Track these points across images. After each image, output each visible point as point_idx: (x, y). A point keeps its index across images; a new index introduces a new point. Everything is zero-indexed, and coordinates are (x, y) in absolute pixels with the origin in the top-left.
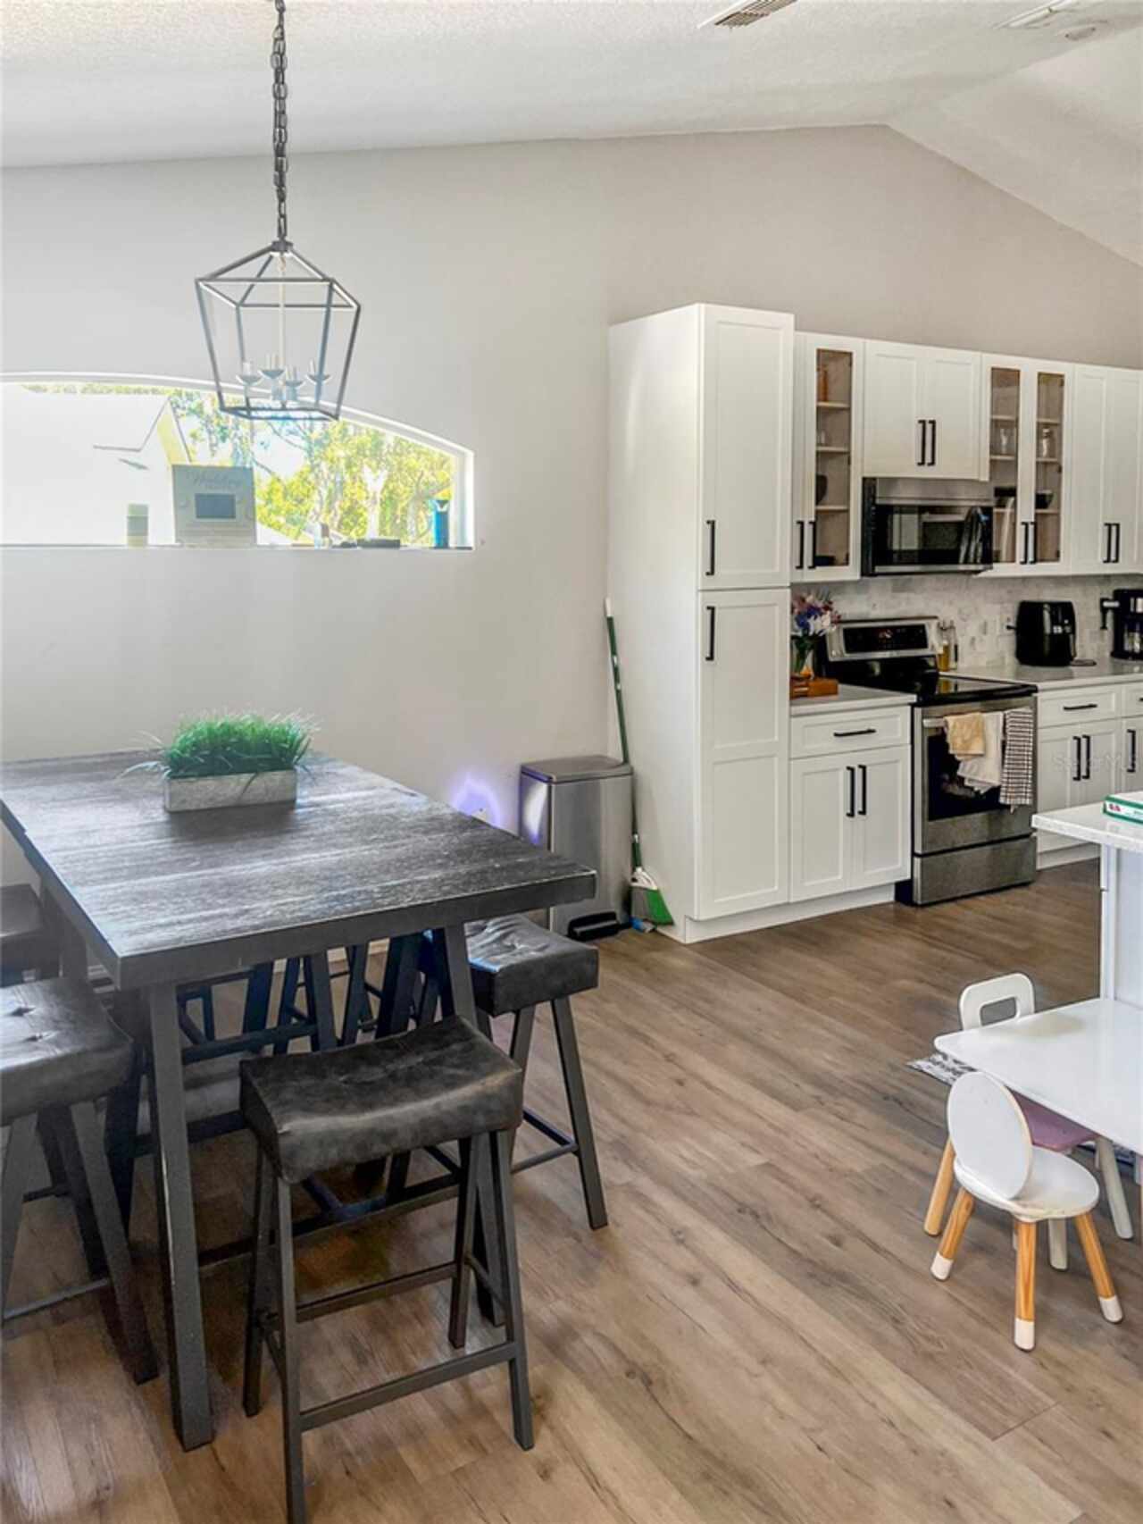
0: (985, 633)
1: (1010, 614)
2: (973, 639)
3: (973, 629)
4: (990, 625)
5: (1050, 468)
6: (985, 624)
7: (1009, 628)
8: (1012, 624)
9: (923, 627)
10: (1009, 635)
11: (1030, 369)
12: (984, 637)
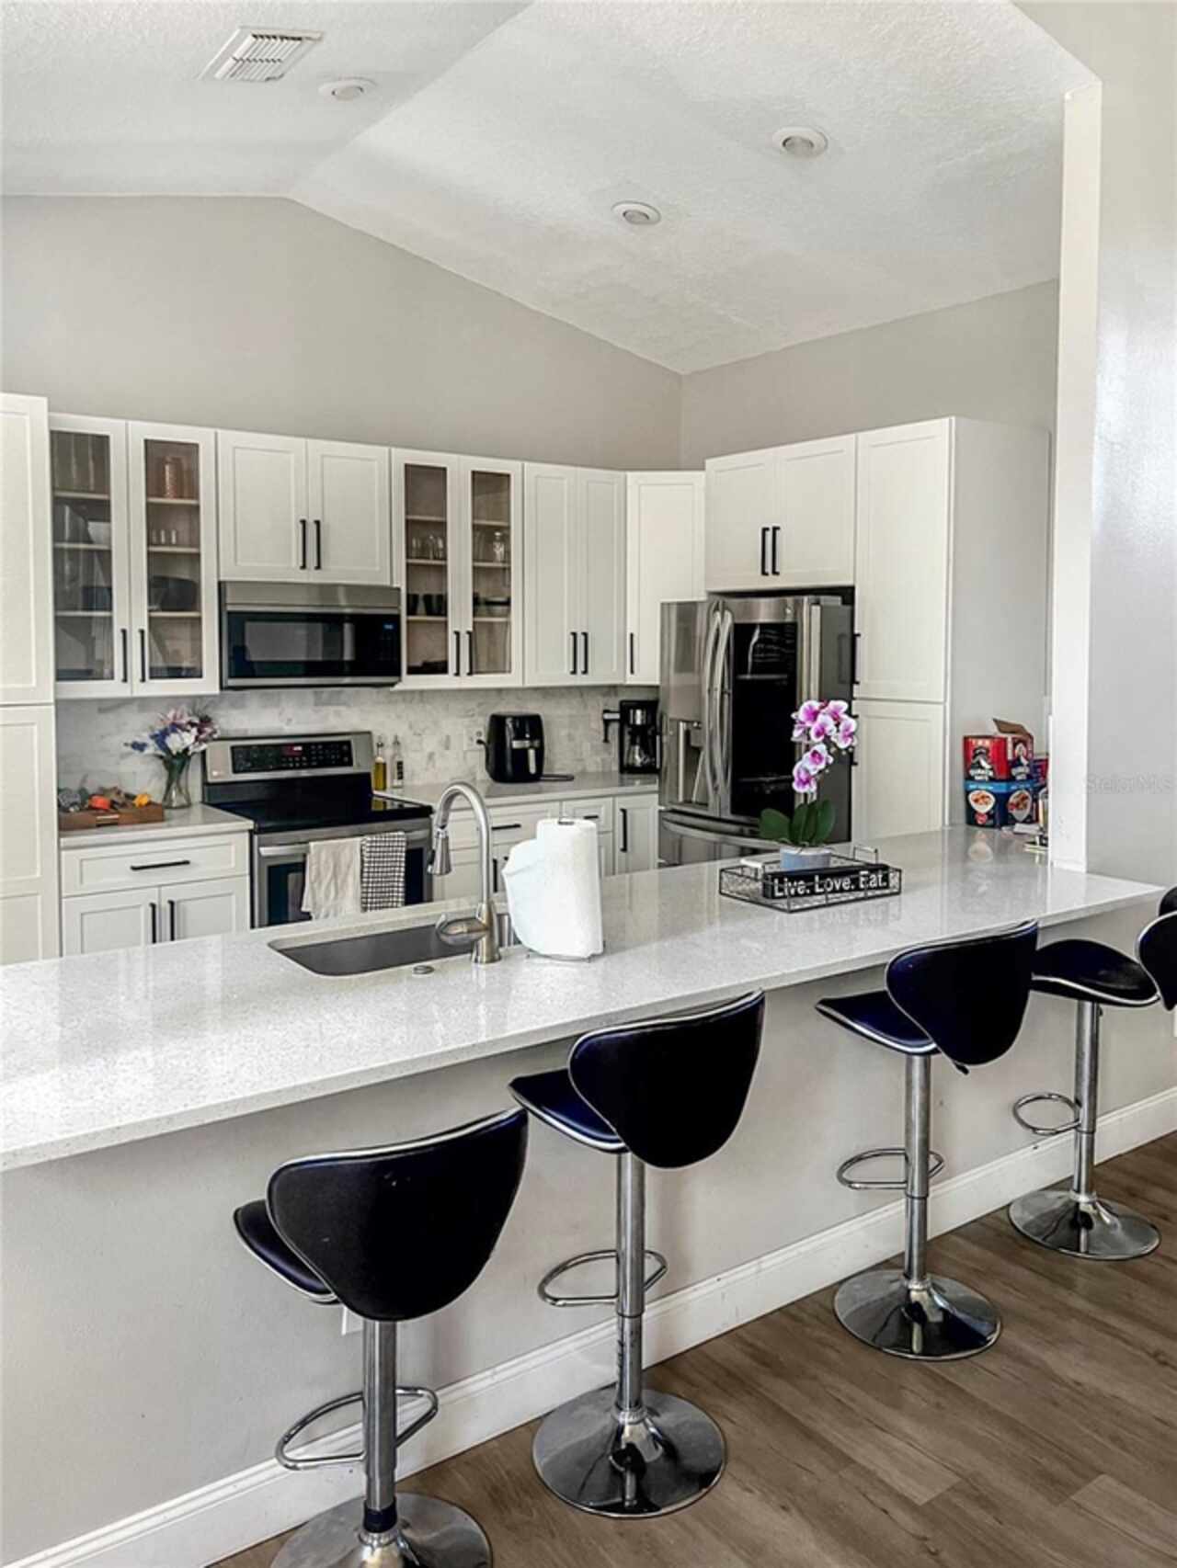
0: (447, 748)
1: (481, 726)
2: (431, 756)
3: (431, 744)
4: (454, 742)
5: (493, 573)
6: (448, 738)
7: (480, 742)
8: (483, 738)
9: (348, 743)
10: (480, 750)
11: (460, 469)
12: (447, 752)
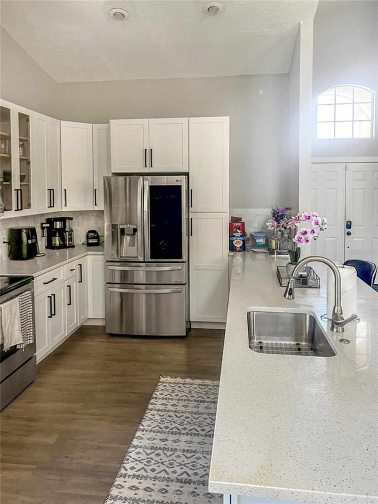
5: (25, 162)
7: (4, 242)
11: (15, 110)
